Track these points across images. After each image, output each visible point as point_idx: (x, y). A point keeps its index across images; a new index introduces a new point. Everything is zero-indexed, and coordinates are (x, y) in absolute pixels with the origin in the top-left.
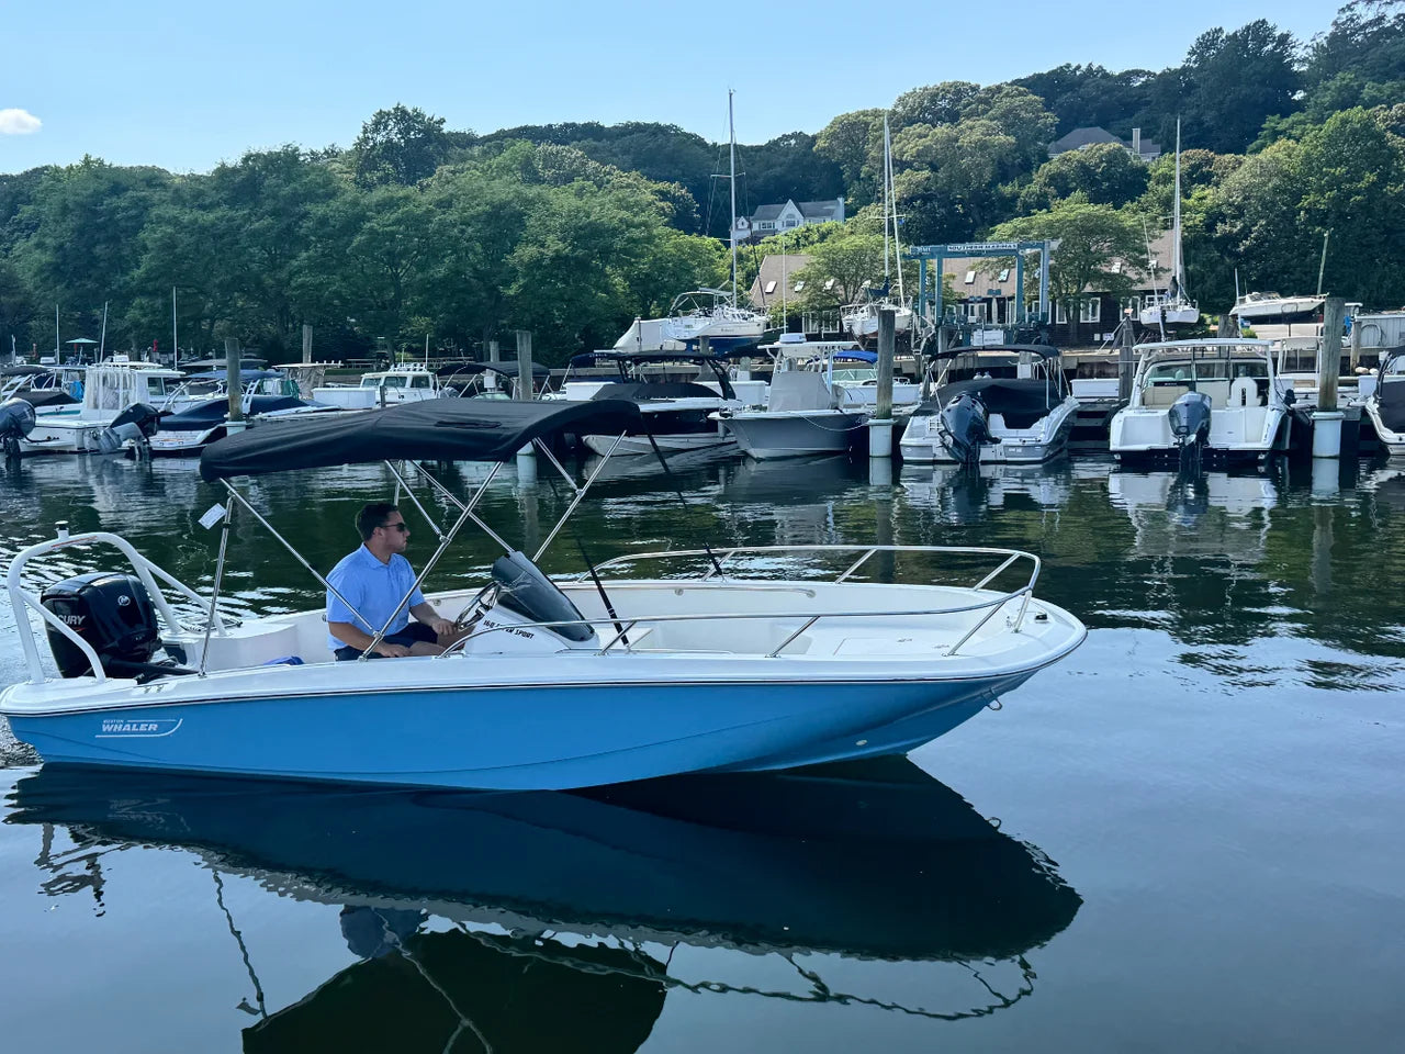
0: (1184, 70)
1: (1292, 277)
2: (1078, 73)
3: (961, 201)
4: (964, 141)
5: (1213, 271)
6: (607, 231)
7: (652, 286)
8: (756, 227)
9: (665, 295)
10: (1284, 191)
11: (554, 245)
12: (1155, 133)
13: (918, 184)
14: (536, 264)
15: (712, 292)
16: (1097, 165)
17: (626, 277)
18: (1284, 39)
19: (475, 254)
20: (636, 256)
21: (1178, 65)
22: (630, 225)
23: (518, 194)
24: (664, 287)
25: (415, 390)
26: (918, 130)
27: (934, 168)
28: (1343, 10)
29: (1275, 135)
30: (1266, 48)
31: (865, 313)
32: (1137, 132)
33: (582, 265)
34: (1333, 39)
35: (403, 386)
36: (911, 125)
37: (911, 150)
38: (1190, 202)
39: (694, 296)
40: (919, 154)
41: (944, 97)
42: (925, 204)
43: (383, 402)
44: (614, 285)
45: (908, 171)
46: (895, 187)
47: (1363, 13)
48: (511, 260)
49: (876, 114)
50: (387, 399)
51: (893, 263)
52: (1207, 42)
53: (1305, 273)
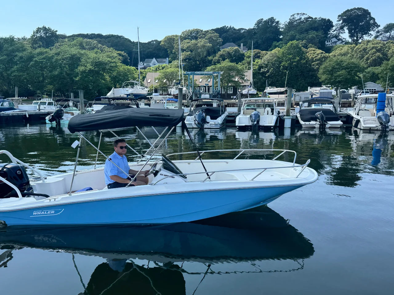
0: (254, 29)
1: (279, 83)
2: (228, 28)
3: (198, 60)
4: (199, 45)
5: (260, 81)
6: (104, 63)
7: (117, 79)
8: (145, 65)
9: (120, 82)
10: (277, 61)
11: (89, 67)
12: (247, 45)
13: (187, 56)
14: (84, 72)
15: (133, 81)
16: (232, 53)
17: (110, 77)
18: (278, 22)
19: (66, 68)
20: (112, 71)
21: (252, 27)
22: (111, 62)
23: (79, 52)
24: (120, 80)
25: (49, 106)
26: (187, 41)
27: (191, 51)
28: (292, 16)
29: (276, 47)
30: (273, 24)
31: (174, 89)
32: (242, 44)
33: (98, 73)
34: (289, 23)
35: (45, 105)
36: (185, 40)
37: (185, 46)
38: (255, 63)
39: (129, 82)
40: (188, 47)
41: (194, 33)
42: (189, 61)
43: (39, 110)
44: (106, 79)
45: (185, 52)
46: (181, 56)
47: (297, 17)
48: (77, 70)
49: (176, 36)
50: (41, 108)
51: (181, 76)
52: (260, 22)
53: (282, 82)
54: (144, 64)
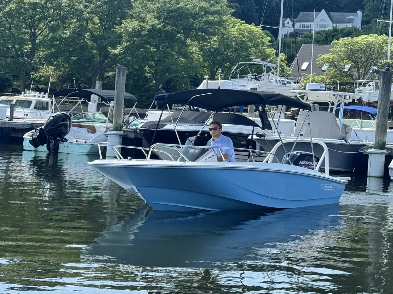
6: (191, 14)
7: (219, 57)
8: (298, 26)
9: (227, 65)
11: (151, 21)
14: (136, 34)
15: (262, 63)
17: (201, 49)
19: (93, 23)
20: (209, 34)
22: (207, 12)
24: (228, 59)
25: (37, 111)
31: (372, 87)
33: (170, 37)
35: (29, 107)
39: (249, 64)
43: (12, 118)
44: (192, 53)
48: (118, 29)
50: (15, 115)
54: (294, 25)
